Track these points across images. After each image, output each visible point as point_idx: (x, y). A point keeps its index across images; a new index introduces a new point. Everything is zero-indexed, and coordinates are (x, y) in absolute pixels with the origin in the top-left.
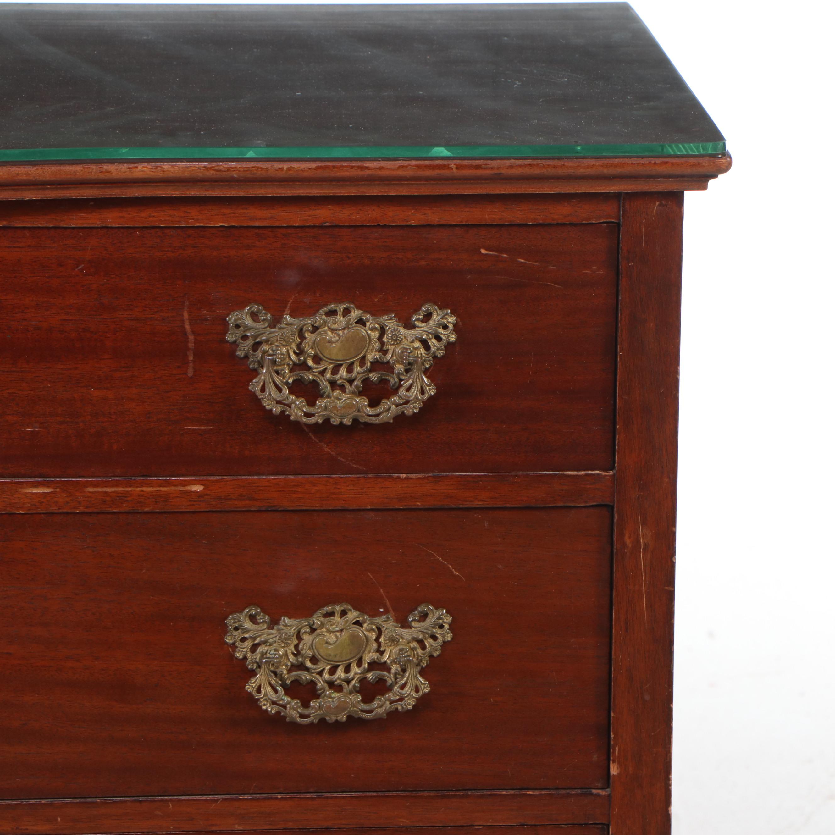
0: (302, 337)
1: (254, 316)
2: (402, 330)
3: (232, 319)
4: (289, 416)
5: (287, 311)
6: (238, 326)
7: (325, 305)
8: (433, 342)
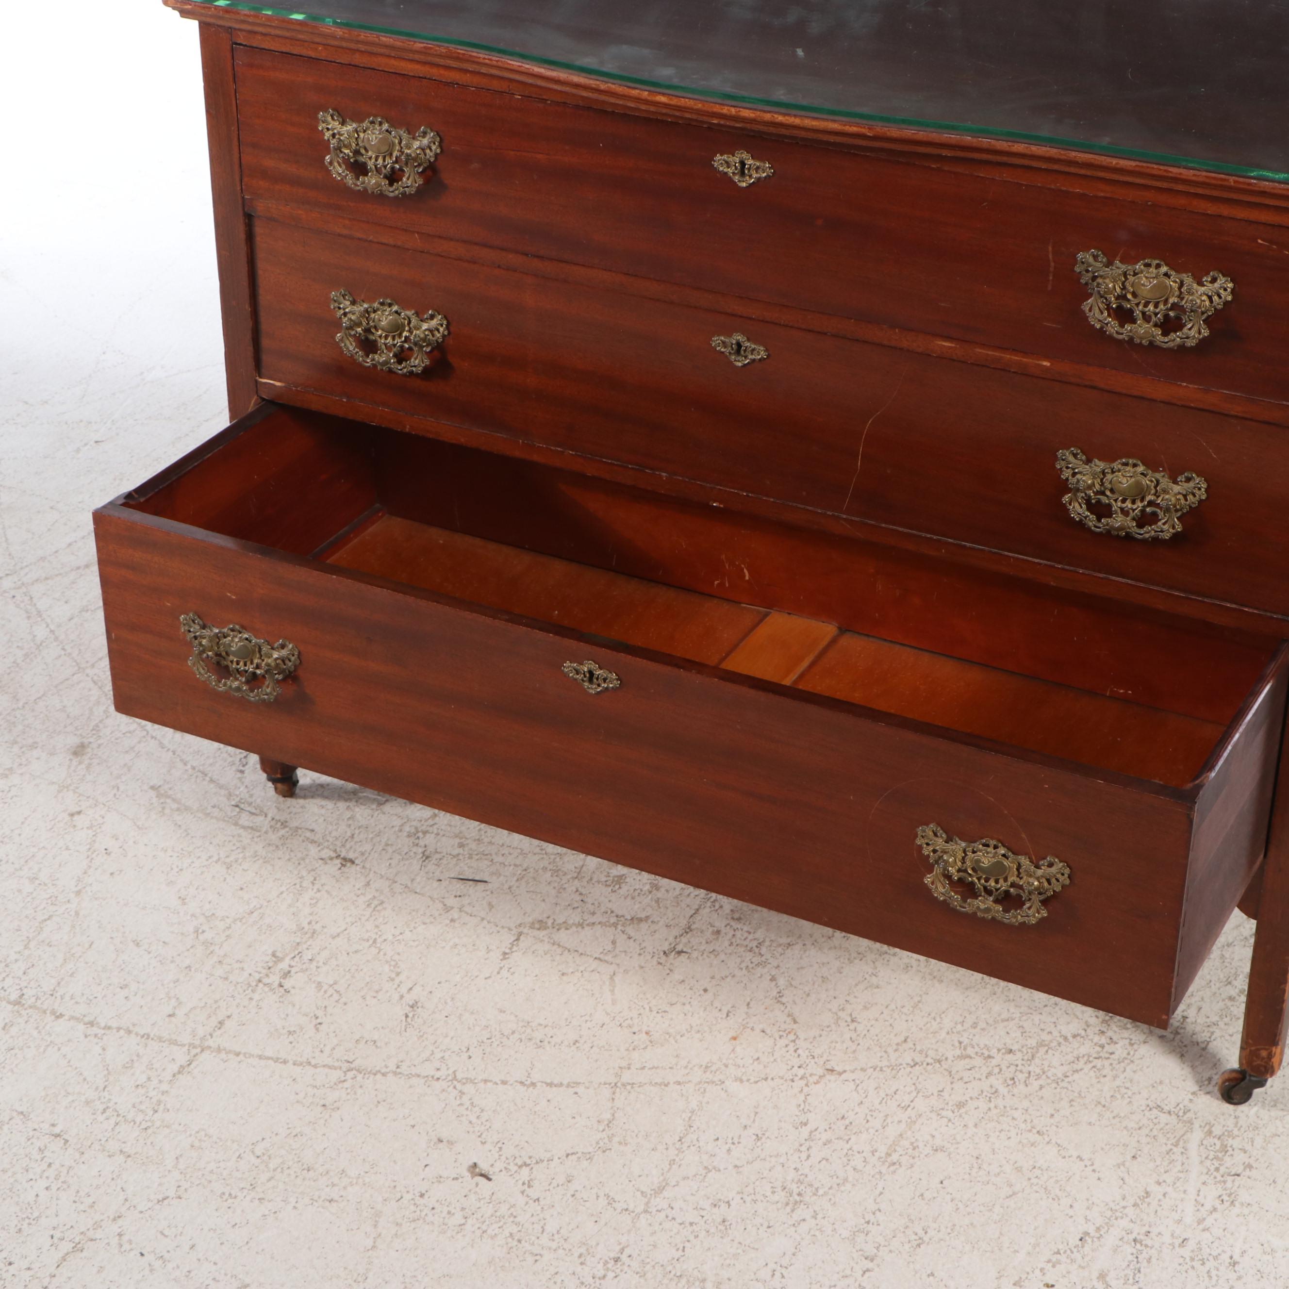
0: (1126, 279)
1: (1095, 257)
2: (1195, 286)
3: (1080, 256)
4: (1106, 331)
5: (1118, 258)
6: (1083, 263)
7: (1144, 259)
8: (1215, 298)
